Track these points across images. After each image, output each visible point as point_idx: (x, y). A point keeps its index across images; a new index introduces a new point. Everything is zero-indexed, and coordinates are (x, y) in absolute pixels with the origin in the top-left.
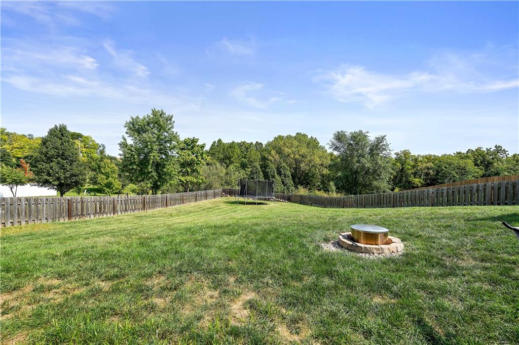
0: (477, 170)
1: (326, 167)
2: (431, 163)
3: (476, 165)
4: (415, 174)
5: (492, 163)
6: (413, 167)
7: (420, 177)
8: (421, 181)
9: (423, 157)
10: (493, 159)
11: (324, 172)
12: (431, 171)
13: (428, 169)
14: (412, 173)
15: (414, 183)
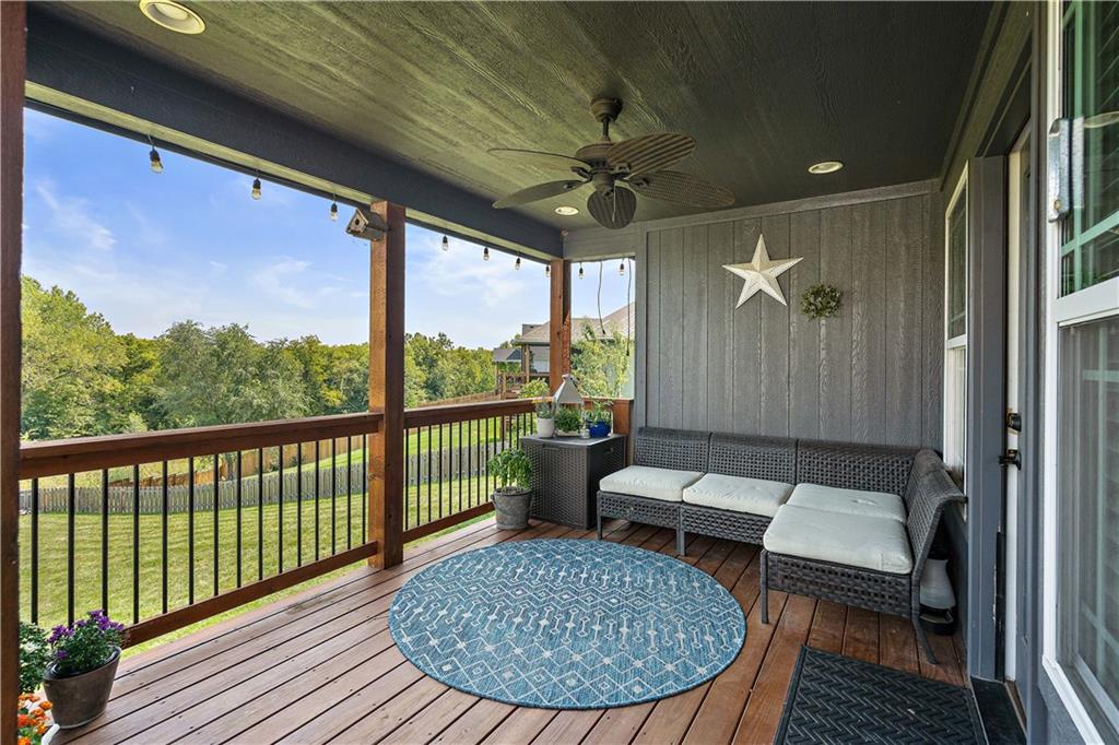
0: (419, 373)
1: (112, 375)
2: (354, 361)
3: (418, 364)
4: (329, 382)
5: (436, 361)
6: (326, 368)
7: (338, 388)
8: (341, 395)
9: (343, 348)
10: (437, 354)
11: (107, 389)
12: (355, 376)
13: (351, 371)
14: (325, 381)
15: (327, 400)
